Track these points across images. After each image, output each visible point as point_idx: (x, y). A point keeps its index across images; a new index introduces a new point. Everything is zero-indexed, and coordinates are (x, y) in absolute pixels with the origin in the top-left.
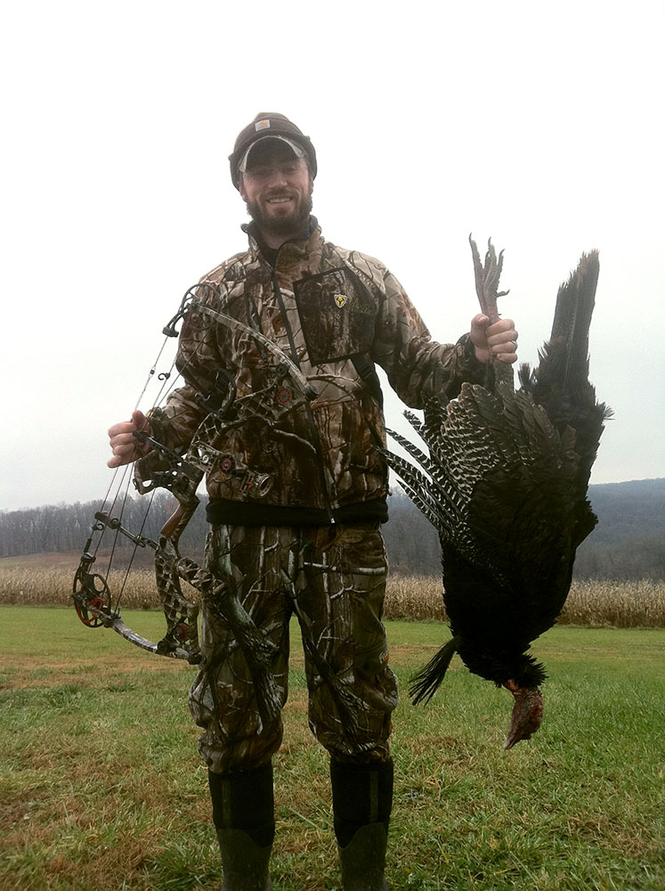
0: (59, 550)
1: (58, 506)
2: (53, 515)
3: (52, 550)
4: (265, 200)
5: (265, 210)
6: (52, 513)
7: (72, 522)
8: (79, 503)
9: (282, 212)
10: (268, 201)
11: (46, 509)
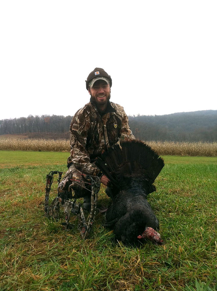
0: (10, 133)
1: (9, 119)
2: (7, 122)
3: (8, 134)
4: (97, 96)
5: (97, 99)
6: (7, 121)
7: (14, 124)
8: (16, 118)
9: (102, 100)
10: (98, 96)
11: (5, 120)
